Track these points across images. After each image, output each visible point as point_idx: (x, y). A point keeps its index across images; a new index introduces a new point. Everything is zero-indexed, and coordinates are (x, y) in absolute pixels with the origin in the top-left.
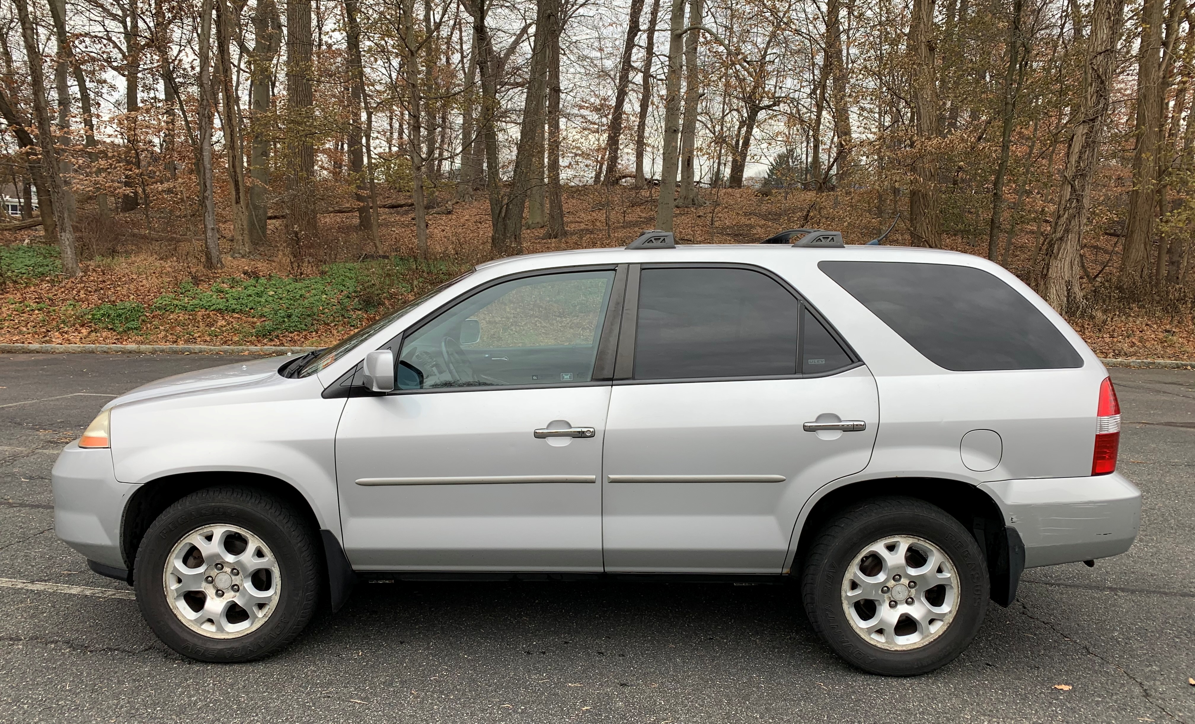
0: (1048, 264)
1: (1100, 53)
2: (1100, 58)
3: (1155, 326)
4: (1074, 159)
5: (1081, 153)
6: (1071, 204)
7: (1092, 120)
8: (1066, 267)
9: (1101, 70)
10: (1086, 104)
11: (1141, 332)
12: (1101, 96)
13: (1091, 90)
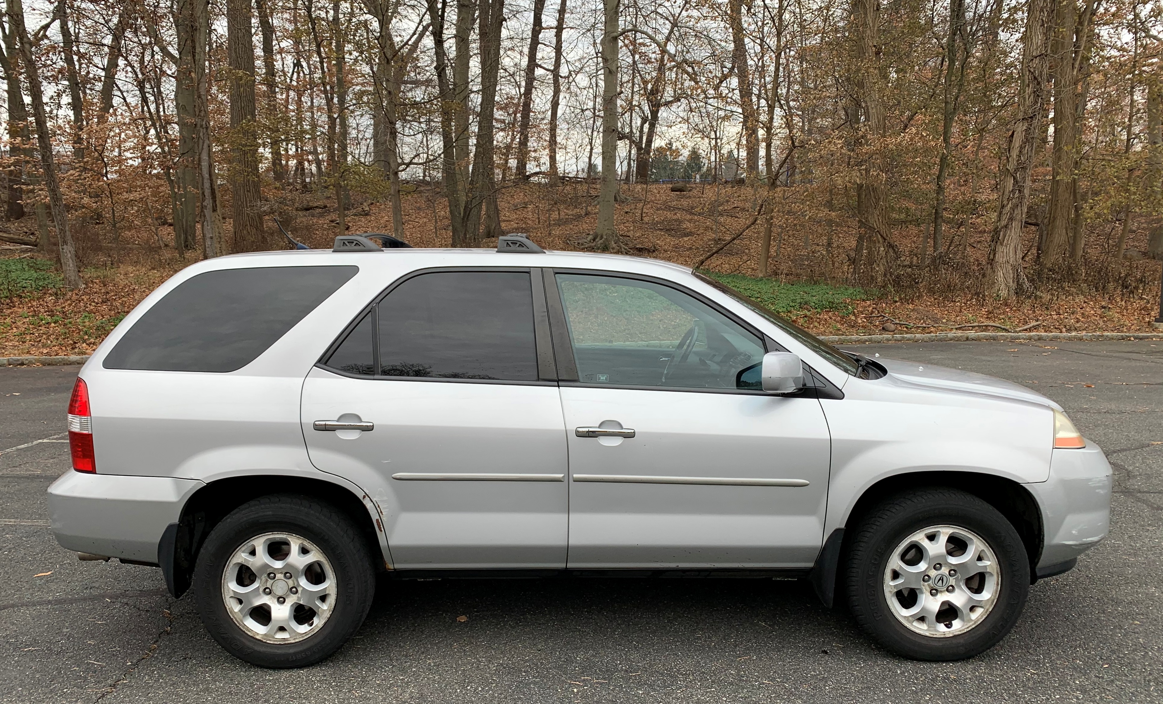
0: (995, 250)
1: (1036, 57)
2: (1037, 61)
3: (1091, 303)
4: (1015, 153)
5: (1021, 148)
6: (1014, 195)
7: (1031, 117)
8: (1011, 252)
9: (1037, 72)
10: (1024, 104)
11: (1081, 308)
12: (1038, 96)
13: (1028, 90)
